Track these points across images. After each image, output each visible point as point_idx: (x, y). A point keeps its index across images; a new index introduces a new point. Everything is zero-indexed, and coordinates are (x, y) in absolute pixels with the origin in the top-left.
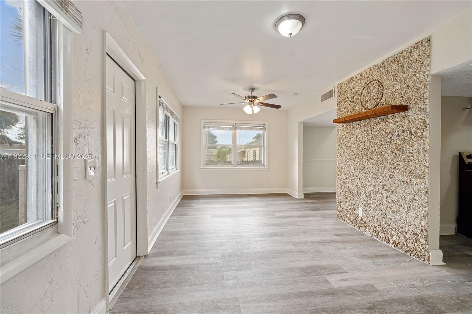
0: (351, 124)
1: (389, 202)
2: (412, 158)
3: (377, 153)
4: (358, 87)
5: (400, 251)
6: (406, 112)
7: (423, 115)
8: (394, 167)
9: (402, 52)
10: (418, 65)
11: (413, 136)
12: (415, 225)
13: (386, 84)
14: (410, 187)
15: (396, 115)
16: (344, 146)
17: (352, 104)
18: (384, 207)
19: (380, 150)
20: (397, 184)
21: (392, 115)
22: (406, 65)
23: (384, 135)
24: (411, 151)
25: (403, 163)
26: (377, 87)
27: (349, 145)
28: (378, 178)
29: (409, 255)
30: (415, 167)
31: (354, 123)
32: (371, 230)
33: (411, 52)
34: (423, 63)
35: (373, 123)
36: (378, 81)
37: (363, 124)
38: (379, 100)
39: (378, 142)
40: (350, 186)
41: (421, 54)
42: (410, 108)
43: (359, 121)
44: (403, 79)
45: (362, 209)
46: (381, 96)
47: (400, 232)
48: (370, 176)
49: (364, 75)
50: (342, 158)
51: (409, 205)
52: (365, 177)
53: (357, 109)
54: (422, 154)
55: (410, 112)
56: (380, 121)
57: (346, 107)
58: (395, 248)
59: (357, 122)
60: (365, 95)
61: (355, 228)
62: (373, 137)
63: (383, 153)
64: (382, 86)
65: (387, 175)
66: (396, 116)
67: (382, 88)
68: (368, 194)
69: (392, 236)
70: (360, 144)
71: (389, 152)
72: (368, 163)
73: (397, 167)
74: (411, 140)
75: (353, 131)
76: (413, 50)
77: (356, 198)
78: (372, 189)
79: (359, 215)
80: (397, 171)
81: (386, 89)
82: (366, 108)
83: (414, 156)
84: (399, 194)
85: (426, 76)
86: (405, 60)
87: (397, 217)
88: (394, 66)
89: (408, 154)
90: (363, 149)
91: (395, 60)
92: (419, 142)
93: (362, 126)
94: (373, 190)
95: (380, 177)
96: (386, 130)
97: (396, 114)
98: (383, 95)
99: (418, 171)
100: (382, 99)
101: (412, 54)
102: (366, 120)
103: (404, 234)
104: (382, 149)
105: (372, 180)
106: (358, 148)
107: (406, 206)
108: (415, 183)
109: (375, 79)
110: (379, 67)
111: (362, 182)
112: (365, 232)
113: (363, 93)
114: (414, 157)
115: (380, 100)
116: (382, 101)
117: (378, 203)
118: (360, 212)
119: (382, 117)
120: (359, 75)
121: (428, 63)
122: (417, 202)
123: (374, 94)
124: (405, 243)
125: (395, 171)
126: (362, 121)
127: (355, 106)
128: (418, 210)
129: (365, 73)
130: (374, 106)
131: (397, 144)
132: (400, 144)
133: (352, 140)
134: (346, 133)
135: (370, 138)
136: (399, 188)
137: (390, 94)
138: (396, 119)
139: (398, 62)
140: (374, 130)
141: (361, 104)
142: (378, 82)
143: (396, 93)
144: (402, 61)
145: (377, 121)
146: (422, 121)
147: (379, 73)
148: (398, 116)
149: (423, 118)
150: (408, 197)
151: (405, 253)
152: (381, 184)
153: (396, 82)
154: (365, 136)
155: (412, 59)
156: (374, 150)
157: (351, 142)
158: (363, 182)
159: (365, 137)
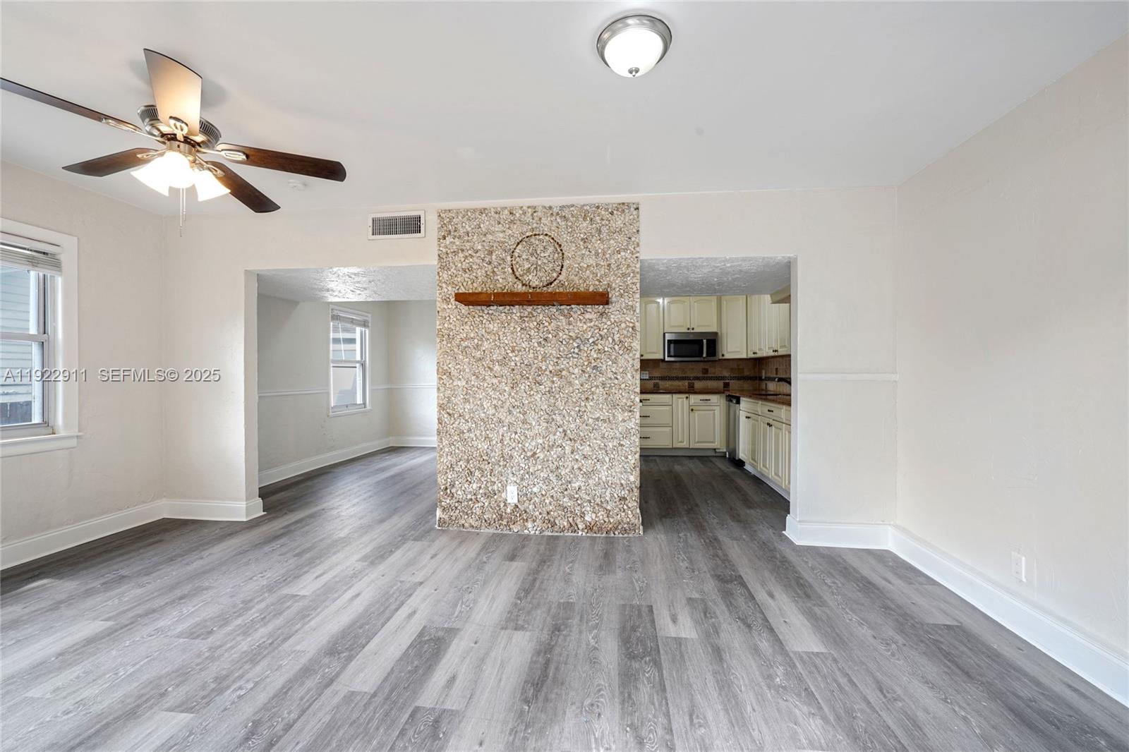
0: (483, 311)
1: (577, 460)
2: (616, 381)
3: (551, 372)
4: (501, 235)
5: (599, 535)
6: (606, 306)
7: (631, 317)
8: (586, 396)
9: (598, 207)
10: (623, 239)
11: (616, 347)
12: (622, 485)
13: (569, 250)
14: (614, 427)
15: (589, 308)
16: (461, 357)
17: (486, 265)
18: (568, 470)
19: (558, 367)
20: (591, 426)
21: (581, 306)
22: (604, 229)
23: (568, 341)
24: (613, 370)
25: (602, 390)
26: (551, 249)
27: (478, 354)
28: (553, 419)
29: (613, 535)
30: (621, 394)
31: (492, 308)
32: (538, 522)
33: (612, 213)
34: (630, 238)
35: (541, 315)
36: (553, 239)
37: (518, 314)
38: (555, 275)
39: (554, 352)
40: (484, 446)
41: (627, 224)
42: (612, 303)
43: (508, 307)
44: (600, 251)
45: (516, 488)
46: (560, 268)
47: (598, 504)
48: (536, 417)
49: (517, 215)
50: (455, 384)
51: (612, 456)
52: (524, 422)
53: (501, 280)
54: (629, 375)
55: (612, 308)
56: (557, 313)
57: (470, 269)
58: (588, 535)
59: (501, 308)
60: (524, 257)
61: (499, 531)
62: (543, 342)
63: (564, 373)
64: (561, 250)
65: (572, 413)
66: (588, 310)
67: (561, 255)
68: (529, 454)
69: (582, 515)
70: (510, 355)
71: (576, 371)
72: (532, 393)
73: (591, 397)
74: (614, 353)
75: (491, 326)
76: (615, 212)
77: (498, 469)
78: (540, 441)
79: (508, 502)
80: (591, 404)
81: (569, 258)
82: (524, 282)
83: (619, 377)
84: (595, 441)
85: (636, 260)
86: (603, 223)
87: (590, 482)
88: (585, 225)
89: (610, 375)
90: (518, 364)
91: (586, 213)
92: (626, 356)
93: (516, 318)
94: (544, 443)
95: (558, 418)
96: (569, 332)
97: (590, 306)
98: (562, 267)
99: (624, 401)
100: (560, 274)
101: (614, 218)
102: (525, 307)
103: (604, 505)
104: (562, 366)
105: (539, 425)
106: (503, 362)
107: (607, 459)
108: (620, 419)
109: (545, 233)
110: (554, 214)
111: (516, 433)
112: (526, 531)
113: (517, 251)
114: (617, 379)
115: (558, 276)
116: (561, 278)
117: (555, 466)
118: (511, 495)
119: (562, 307)
120: (506, 212)
121: (637, 241)
122: (624, 448)
123: (545, 261)
124: (606, 520)
125: (587, 404)
126: (517, 307)
127: (494, 272)
128: (626, 460)
129: (521, 212)
130: (545, 284)
131: (590, 358)
132: (597, 358)
133: (486, 345)
134: (468, 327)
135: (536, 344)
136: (594, 431)
137: (577, 270)
138: (588, 316)
139: (591, 220)
140: (546, 329)
141: (511, 271)
142: (552, 241)
143: (588, 271)
144: (599, 221)
145: (550, 314)
146: (631, 325)
147: (555, 224)
148: (592, 312)
149: (632, 321)
150: (610, 444)
151: (607, 535)
152: (561, 430)
153: (588, 253)
154: (522, 339)
155: (614, 225)
156: (544, 368)
157: (484, 348)
158: (519, 431)
159: (524, 340)
